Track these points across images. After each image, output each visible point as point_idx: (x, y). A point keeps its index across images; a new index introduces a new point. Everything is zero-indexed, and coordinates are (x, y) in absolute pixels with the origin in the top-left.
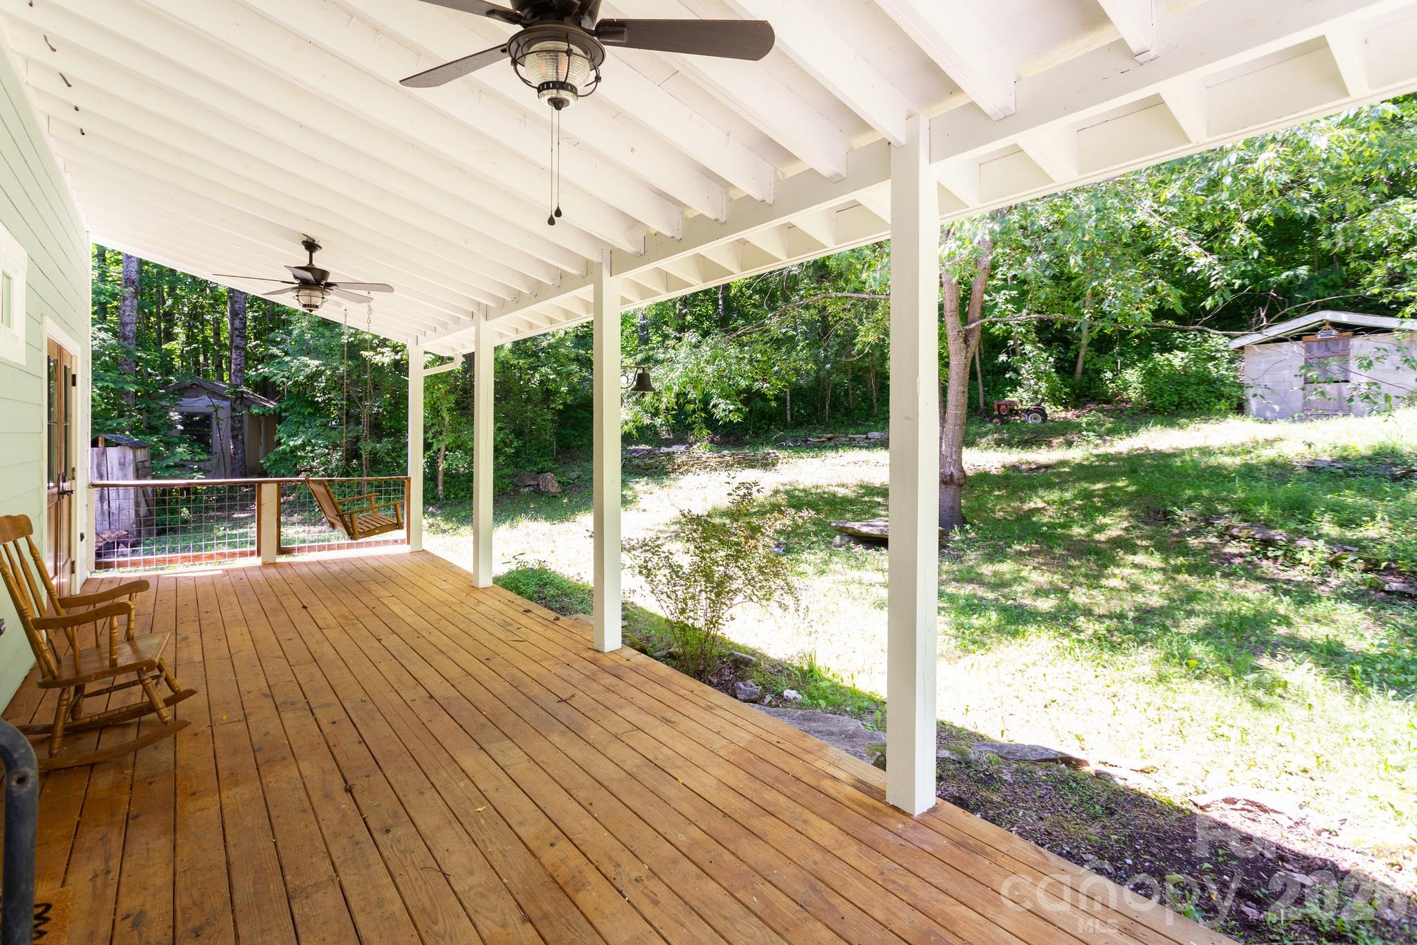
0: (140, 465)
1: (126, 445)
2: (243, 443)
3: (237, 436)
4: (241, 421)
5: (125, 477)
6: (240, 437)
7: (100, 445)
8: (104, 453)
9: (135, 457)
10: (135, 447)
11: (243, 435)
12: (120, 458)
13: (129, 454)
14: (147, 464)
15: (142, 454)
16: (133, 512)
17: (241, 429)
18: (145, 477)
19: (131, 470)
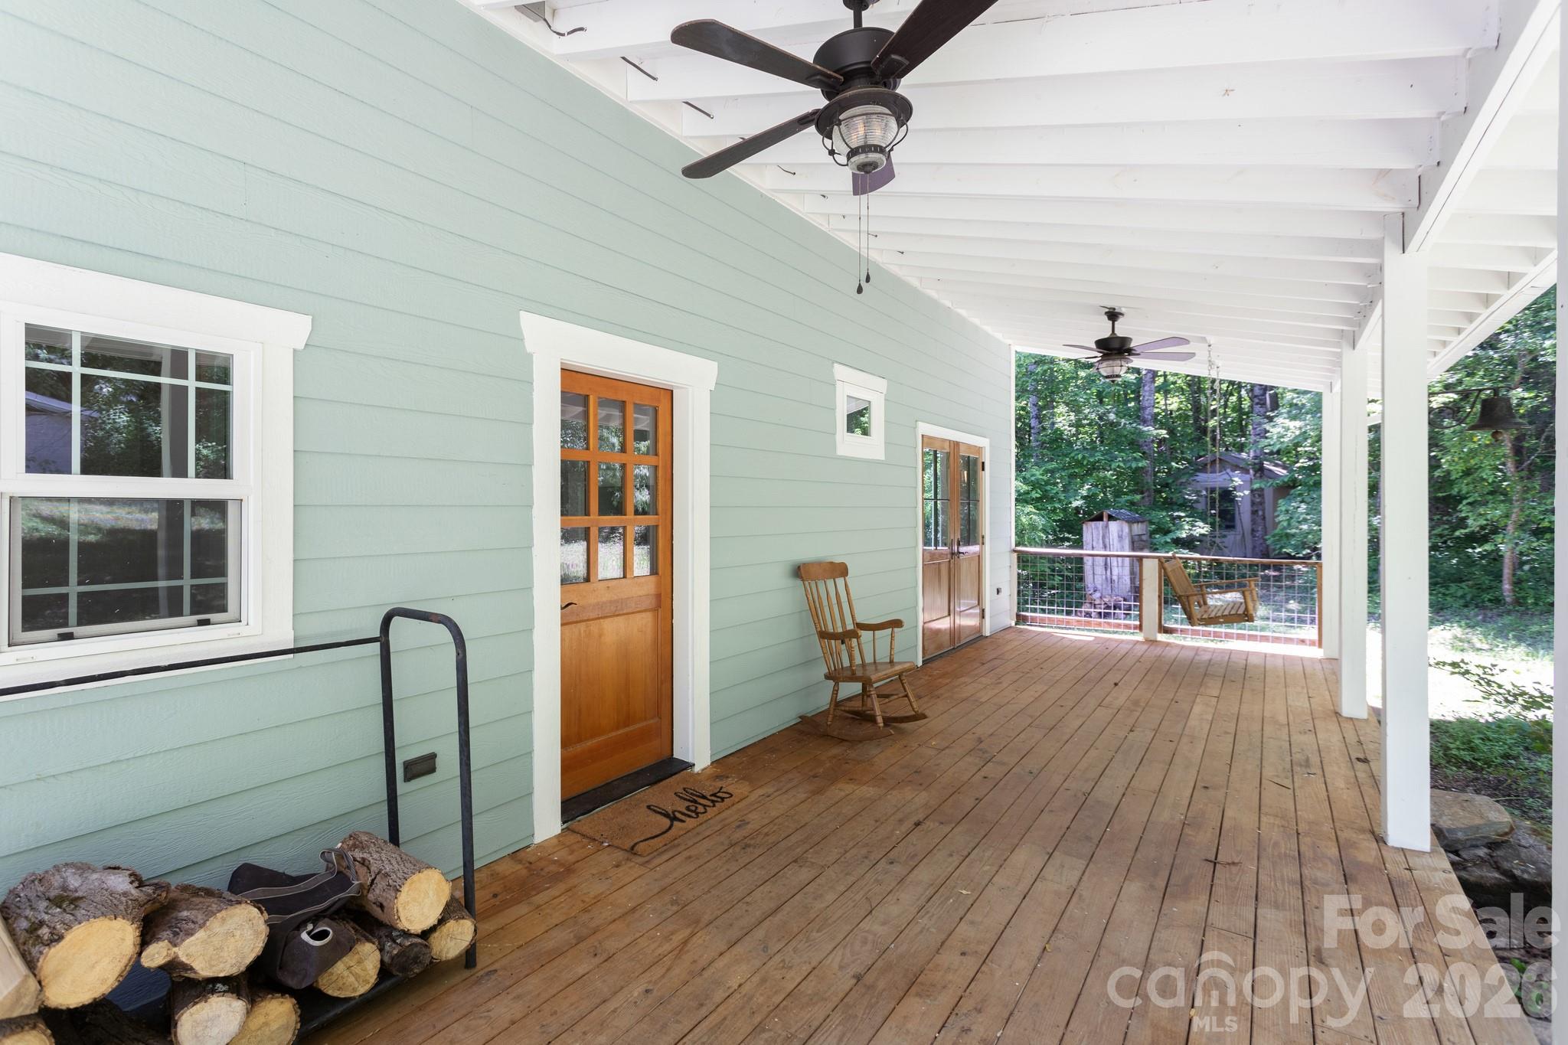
0: (1136, 538)
1: (1123, 520)
2: (1264, 518)
3: (1257, 511)
4: (1262, 496)
5: (1122, 549)
6: (1260, 513)
7: (1105, 519)
8: (1107, 526)
9: (1131, 530)
10: (1131, 521)
11: (1264, 510)
12: (1118, 531)
13: (1126, 527)
14: (1144, 538)
15: (1138, 529)
16: (1128, 581)
17: (1262, 503)
18: (1141, 549)
19: (1127, 542)
